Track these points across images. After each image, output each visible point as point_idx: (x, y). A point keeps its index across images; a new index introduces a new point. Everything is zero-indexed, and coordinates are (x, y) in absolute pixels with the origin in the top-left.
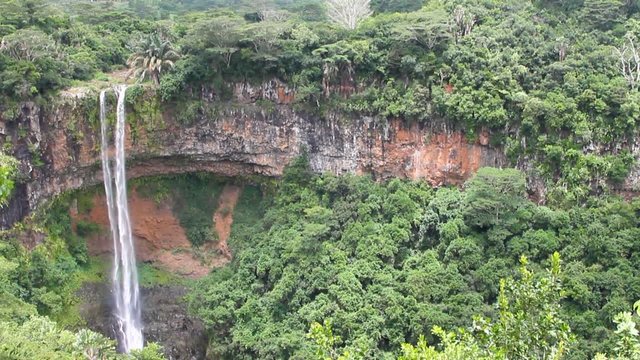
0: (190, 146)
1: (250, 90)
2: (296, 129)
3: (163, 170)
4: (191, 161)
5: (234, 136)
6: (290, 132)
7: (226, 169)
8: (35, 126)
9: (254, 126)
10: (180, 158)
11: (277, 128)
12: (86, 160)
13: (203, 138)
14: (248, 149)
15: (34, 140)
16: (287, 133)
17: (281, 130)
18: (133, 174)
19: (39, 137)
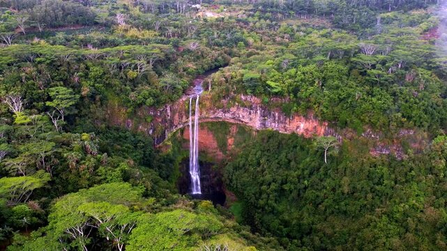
0: (220, 114)
1: (242, 97)
2: (259, 112)
3: (210, 120)
4: (221, 118)
5: (236, 112)
6: (256, 112)
7: (232, 121)
8: (169, 111)
9: (243, 110)
10: (216, 118)
12: (184, 119)
13: (225, 112)
14: (241, 116)
17: (253, 112)
18: (200, 122)
19: (169, 114)
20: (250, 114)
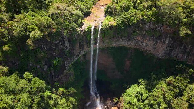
0: (123, 42)
2: (167, 42)
5: (140, 41)
8: (67, 43)
9: (150, 39)
11: (159, 41)
12: (85, 49)
14: (144, 45)
15: (67, 48)
16: (163, 43)
17: (161, 42)
19: (68, 46)
20: (156, 43)
